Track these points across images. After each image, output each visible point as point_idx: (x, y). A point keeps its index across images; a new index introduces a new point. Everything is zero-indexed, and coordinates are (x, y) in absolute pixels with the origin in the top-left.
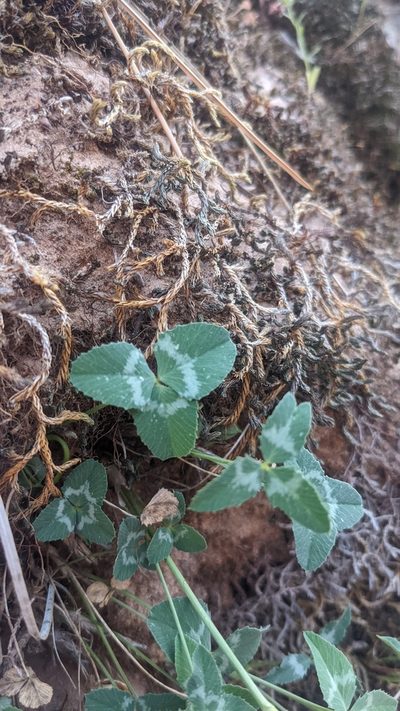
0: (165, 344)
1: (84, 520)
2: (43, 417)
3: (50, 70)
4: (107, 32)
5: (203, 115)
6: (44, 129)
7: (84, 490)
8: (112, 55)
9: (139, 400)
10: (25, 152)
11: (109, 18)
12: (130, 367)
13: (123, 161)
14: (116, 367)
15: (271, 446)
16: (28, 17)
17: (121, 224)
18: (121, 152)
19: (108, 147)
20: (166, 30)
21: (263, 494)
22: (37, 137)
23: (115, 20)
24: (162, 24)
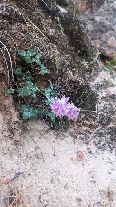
0: (28, 51)
1: (19, 73)
2: (16, 65)
3: (18, 24)
4: (25, 21)
5: (36, 31)
6: (17, 30)
7: (19, 69)
8: (25, 23)
9: (25, 56)
10: (15, 32)
11: (25, 19)
12: (24, 53)
13: (25, 34)
14: (23, 53)
15: (37, 58)
16: (16, 18)
17: (25, 40)
18: (25, 33)
19: (24, 33)
20: (33, 21)
21: (35, 62)
22: (16, 31)
23: (26, 20)
24: (32, 21)
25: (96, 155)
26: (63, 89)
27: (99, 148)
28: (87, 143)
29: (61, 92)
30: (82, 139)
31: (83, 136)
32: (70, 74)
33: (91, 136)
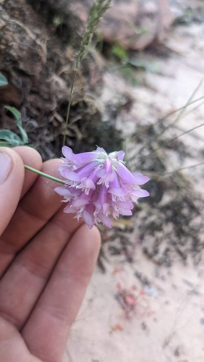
25: (158, 282)
26: (46, 132)
27: (159, 264)
28: (130, 260)
29: (41, 140)
30: (116, 252)
31: (117, 244)
32: (57, 83)
33: (132, 237)
